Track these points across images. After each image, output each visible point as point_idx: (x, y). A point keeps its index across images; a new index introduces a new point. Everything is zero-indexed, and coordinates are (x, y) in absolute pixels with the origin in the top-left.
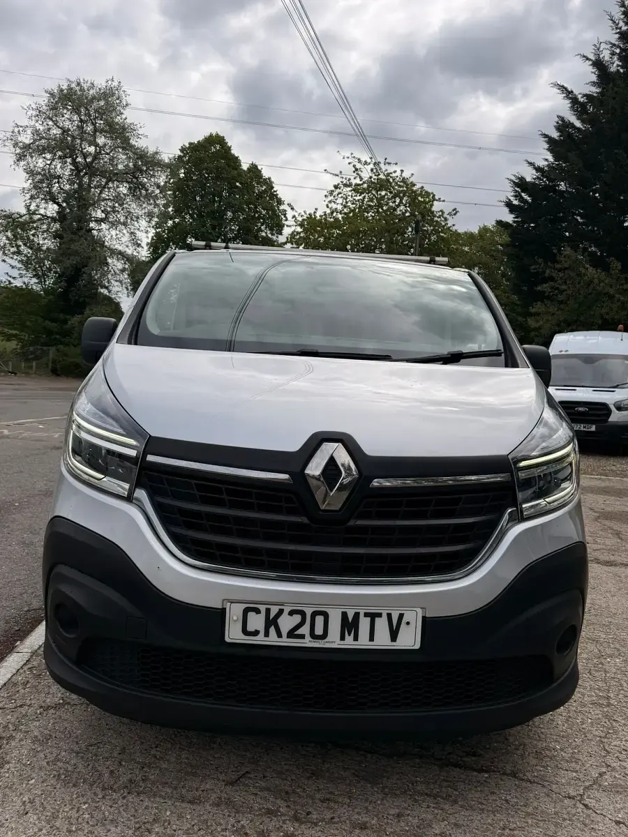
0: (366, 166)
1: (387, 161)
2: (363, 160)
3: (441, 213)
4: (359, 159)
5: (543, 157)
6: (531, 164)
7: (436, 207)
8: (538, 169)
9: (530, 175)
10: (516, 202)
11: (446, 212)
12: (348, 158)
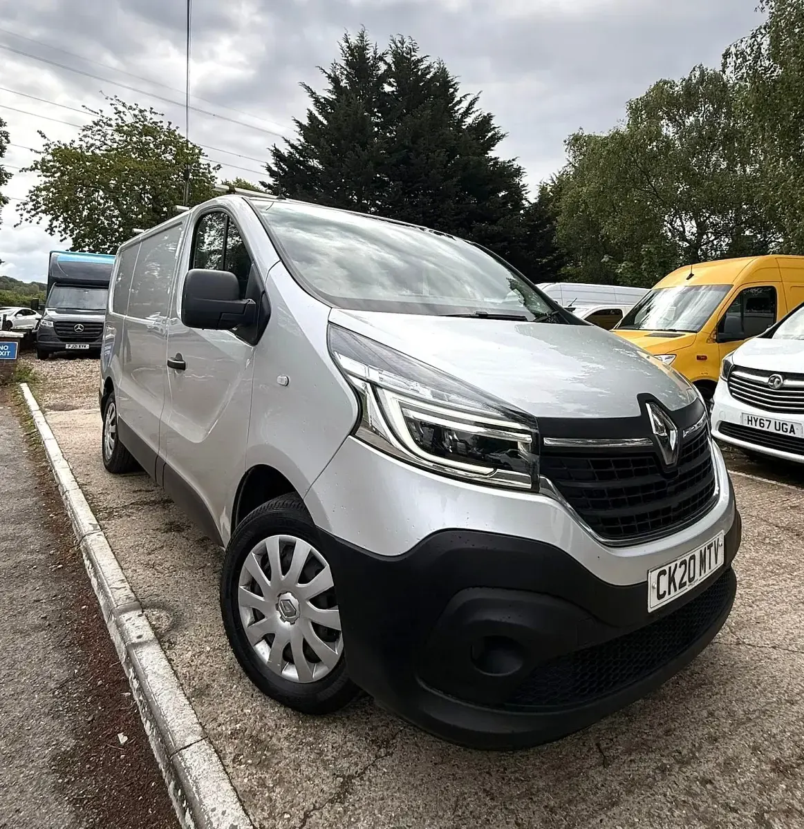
0: (130, 111)
1: (153, 110)
2: (128, 105)
3: (207, 166)
4: (124, 104)
5: (297, 138)
6: (287, 141)
7: (202, 160)
8: (292, 146)
9: (285, 150)
10: (275, 169)
11: (212, 167)
12: (112, 99)
